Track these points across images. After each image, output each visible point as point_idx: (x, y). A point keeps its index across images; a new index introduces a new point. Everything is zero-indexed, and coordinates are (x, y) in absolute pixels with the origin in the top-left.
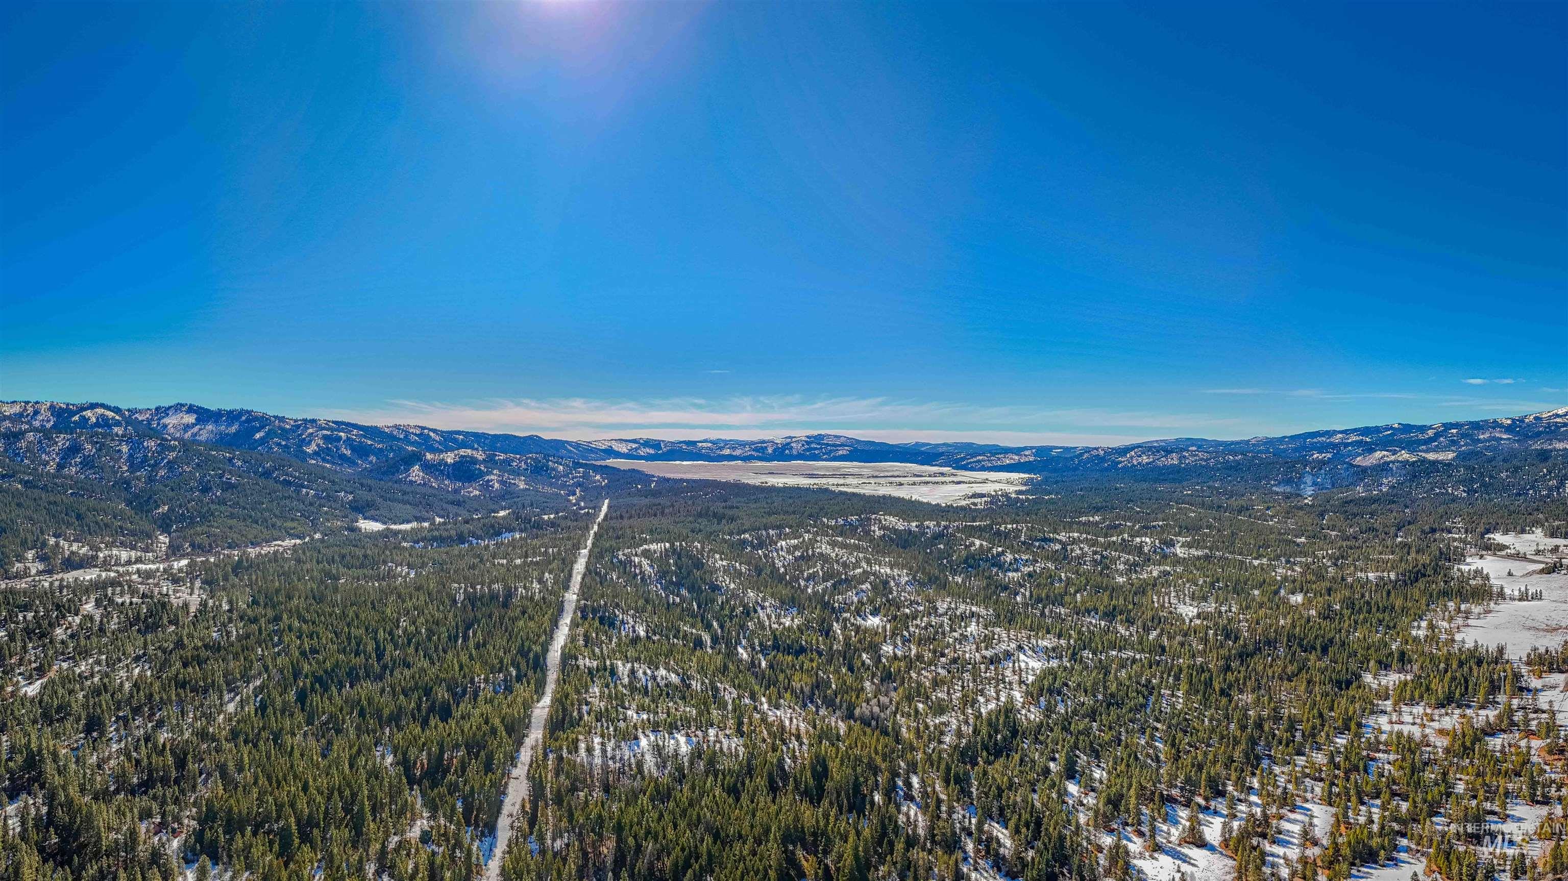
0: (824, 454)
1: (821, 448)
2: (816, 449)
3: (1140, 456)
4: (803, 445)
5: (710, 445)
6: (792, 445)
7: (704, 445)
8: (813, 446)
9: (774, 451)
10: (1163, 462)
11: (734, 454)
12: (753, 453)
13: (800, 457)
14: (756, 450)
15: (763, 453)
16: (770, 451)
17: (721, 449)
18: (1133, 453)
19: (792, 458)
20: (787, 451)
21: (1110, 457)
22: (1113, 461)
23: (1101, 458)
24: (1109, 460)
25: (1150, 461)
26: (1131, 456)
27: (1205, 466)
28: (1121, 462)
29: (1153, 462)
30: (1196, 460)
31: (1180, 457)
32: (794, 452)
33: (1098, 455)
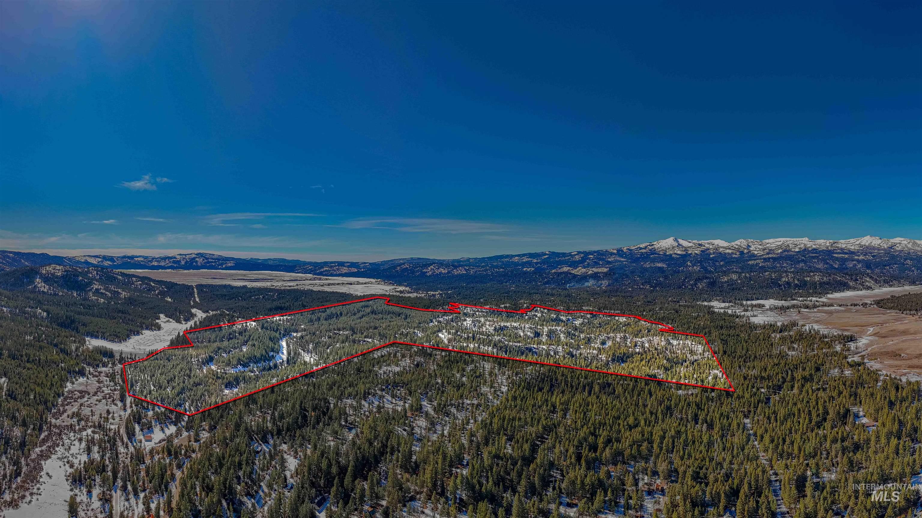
0: (218, 265)
2: (212, 262)
3: (438, 269)
4: (203, 260)
6: (197, 259)
8: (210, 260)
9: (185, 263)
10: (455, 272)
12: (173, 265)
14: (174, 262)
16: (183, 263)
18: (432, 267)
19: (198, 268)
20: (194, 264)
21: (417, 269)
22: (421, 272)
23: (411, 270)
24: (418, 271)
25: (447, 271)
26: (432, 269)
27: (487, 274)
28: (426, 272)
29: (449, 272)
30: (476, 271)
31: (466, 270)
32: (199, 264)
33: (407, 268)
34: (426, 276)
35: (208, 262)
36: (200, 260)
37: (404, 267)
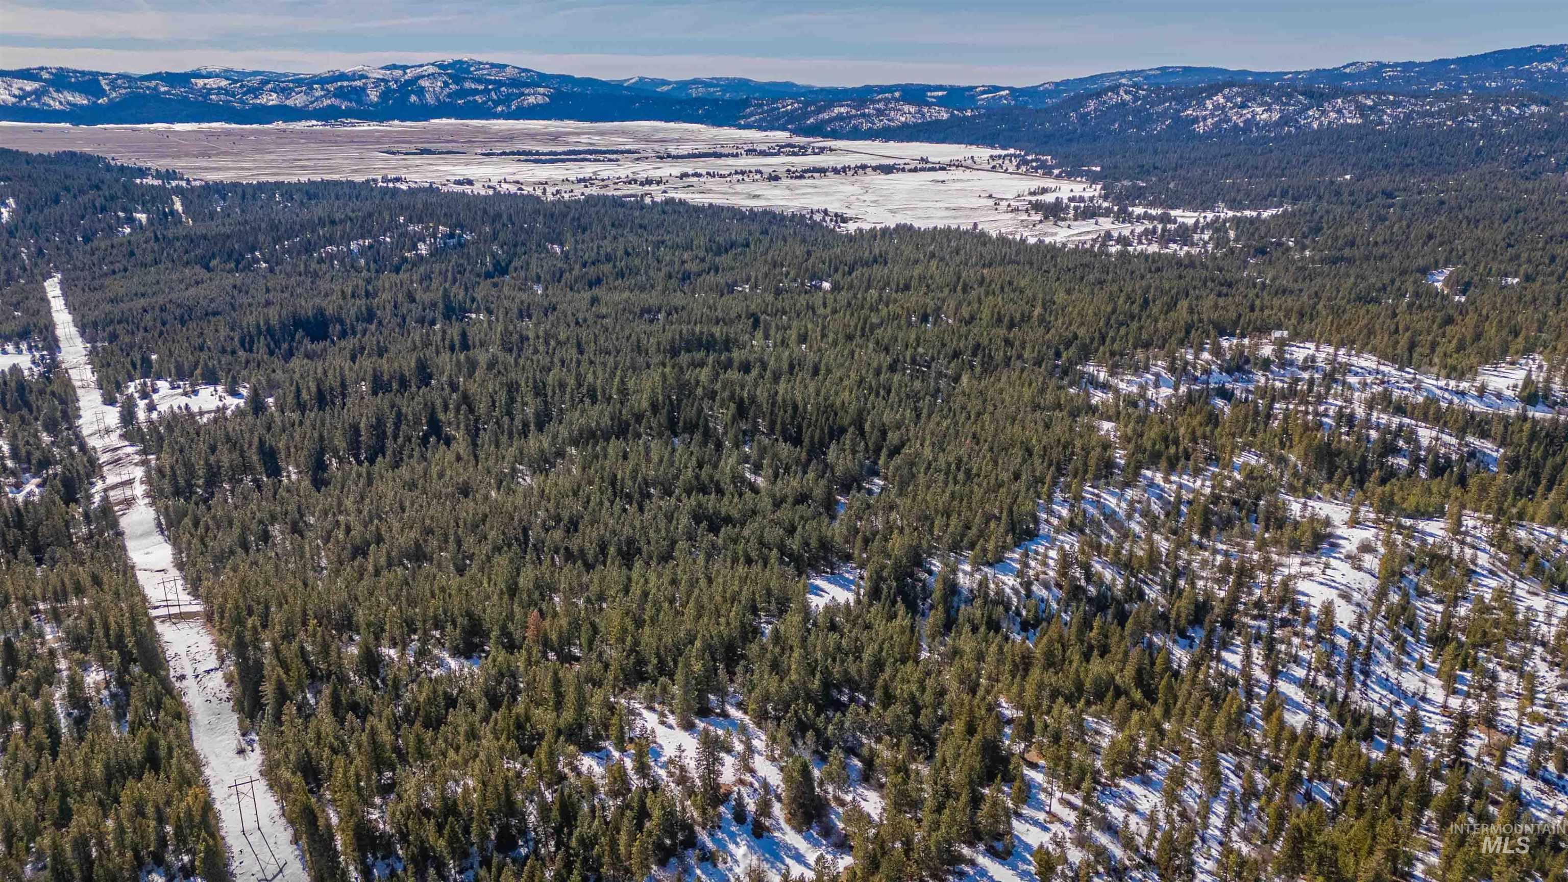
0: (497, 103)
1: (486, 91)
2: (476, 92)
3: (1243, 106)
4: (446, 84)
5: (224, 83)
6: (424, 83)
7: (211, 83)
8: (468, 85)
9: (385, 95)
10: (1314, 120)
11: (290, 103)
13: (443, 110)
14: (340, 93)
15: (359, 102)
16: (373, 96)
17: (255, 91)
19: (425, 112)
20: (413, 98)
21: (1160, 109)
22: (1177, 119)
23: (1137, 112)
24: (1164, 115)
25: (1276, 116)
26: (1217, 107)
27: (1460, 130)
28: (1196, 120)
29: (1285, 120)
30: (1408, 116)
31: (1361, 109)
32: (430, 99)
33: (1124, 103)
34: (1193, 136)
35: (463, 93)
36: (433, 88)
37: (1112, 99)
